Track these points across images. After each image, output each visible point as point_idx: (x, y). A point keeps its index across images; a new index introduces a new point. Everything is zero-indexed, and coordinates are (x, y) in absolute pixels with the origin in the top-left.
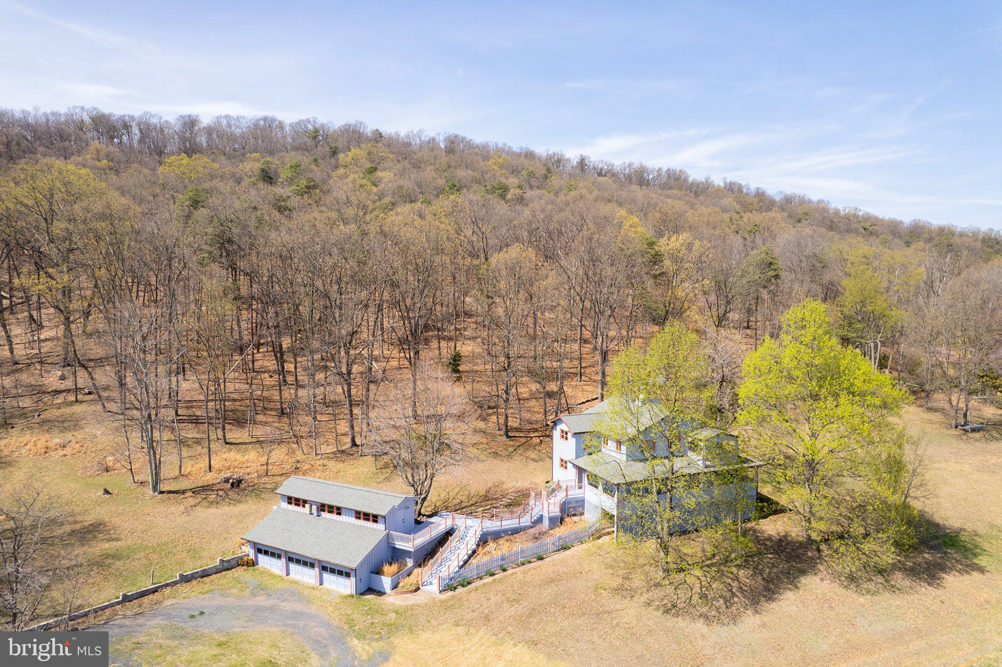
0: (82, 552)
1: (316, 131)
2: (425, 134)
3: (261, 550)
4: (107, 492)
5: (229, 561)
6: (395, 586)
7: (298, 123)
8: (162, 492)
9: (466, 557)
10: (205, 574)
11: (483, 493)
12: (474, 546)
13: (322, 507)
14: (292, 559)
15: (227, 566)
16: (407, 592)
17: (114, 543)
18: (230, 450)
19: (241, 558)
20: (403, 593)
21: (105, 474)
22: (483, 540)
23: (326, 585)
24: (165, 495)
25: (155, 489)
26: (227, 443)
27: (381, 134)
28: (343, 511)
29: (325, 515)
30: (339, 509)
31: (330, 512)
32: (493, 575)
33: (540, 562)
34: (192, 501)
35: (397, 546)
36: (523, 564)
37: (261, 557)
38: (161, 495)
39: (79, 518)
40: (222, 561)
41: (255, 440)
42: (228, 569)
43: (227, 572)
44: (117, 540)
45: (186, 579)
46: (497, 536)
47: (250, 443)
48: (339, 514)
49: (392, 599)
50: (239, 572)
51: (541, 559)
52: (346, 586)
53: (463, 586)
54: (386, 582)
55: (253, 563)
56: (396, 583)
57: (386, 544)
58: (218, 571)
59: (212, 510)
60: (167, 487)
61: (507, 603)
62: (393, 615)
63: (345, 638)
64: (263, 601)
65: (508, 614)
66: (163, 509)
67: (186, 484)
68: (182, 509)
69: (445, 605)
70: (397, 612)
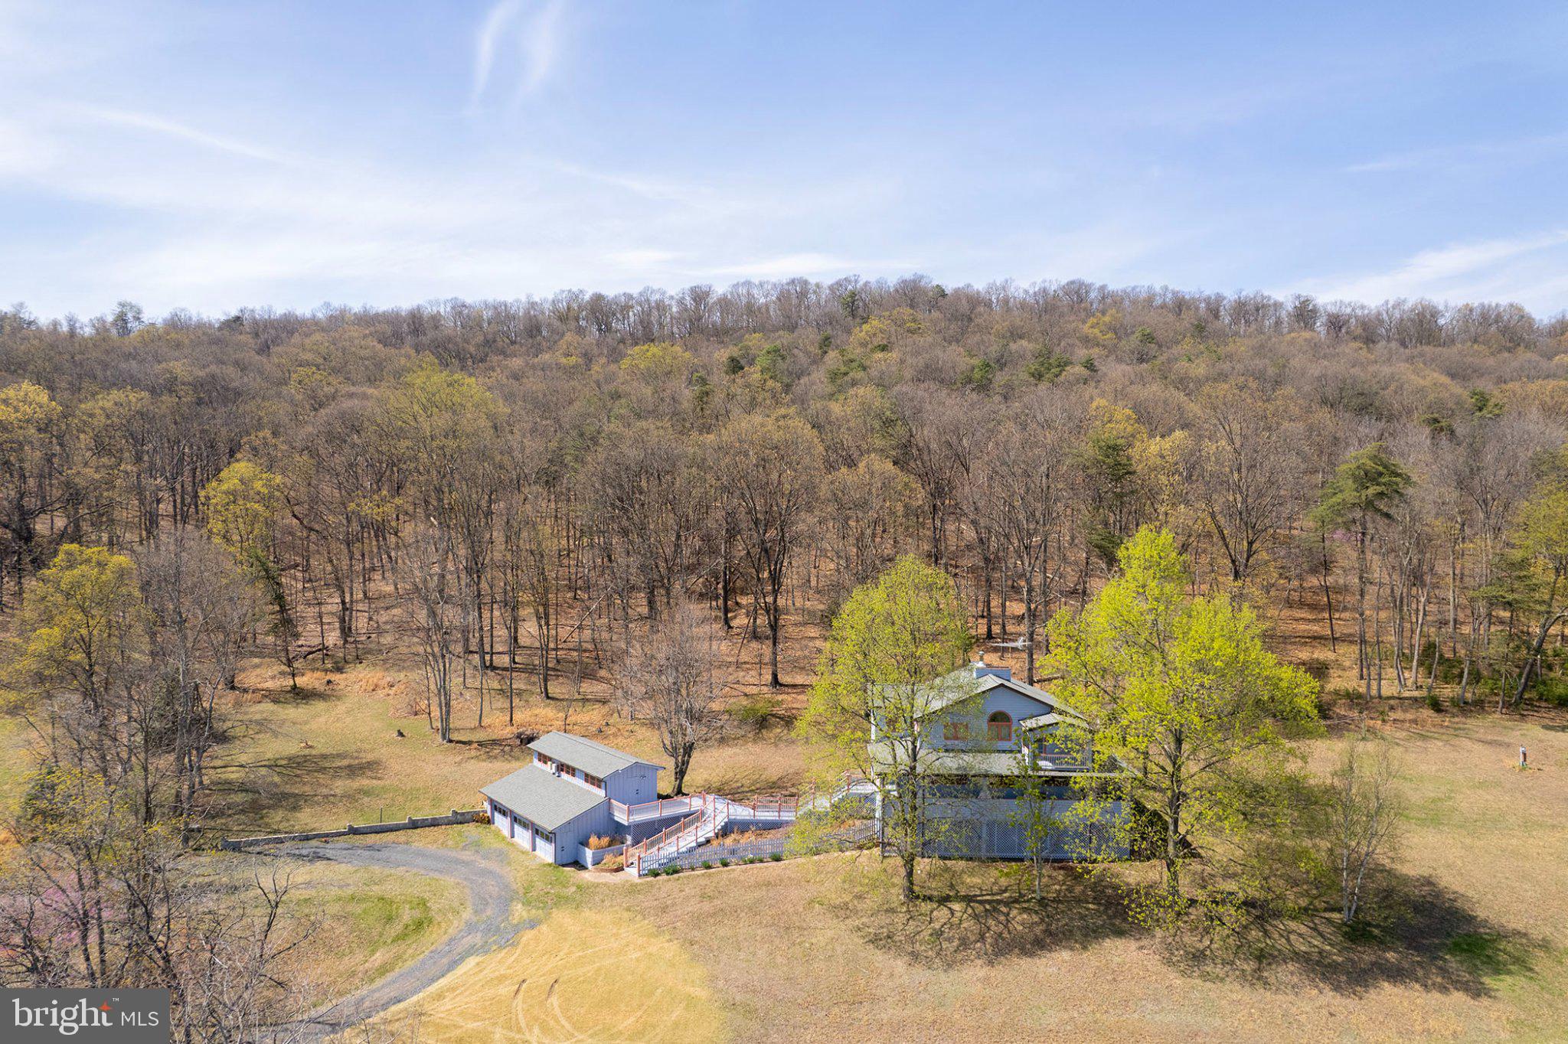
0: (340, 785)
1: (853, 294)
2: (1014, 284)
3: (496, 807)
4: (401, 734)
5: (463, 814)
6: (596, 863)
7: (839, 284)
8: (450, 741)
9: (694, 844)
10: (434, 823)
11: (775, 779)
12: (711, 834)
13: (562, 768)
14: (516, 819)
15: (460, 819)
16: (606, 871)
17: (374, 781)
18: (548, 705)
19: (477, 813)
20: (602, 870)
21: (412, 717)
22: (725, 831)
23: (538, 852)
24: (453, 743)
25: (444, 738)
26: (548, 697)
27: (943, 291)
28: (577, 773)
29: (565, 776)
30: (574, 770)
31: (568, 773)
32: (709, 867)
33: (774, 864)
34: (473, 753)
35: (616, 819)
36: (752, 862)
37: (498, 816)
38: (450, 744)
39: (361, 755)
40: (455, 812)
41: (581, 697)
42: (461, 823)
43: (459, 826)
44: (379, 779)
45: (414, 825)
46: (743, 827)
47: (576, 700)
48: (573, 775)
49: (588, 876)
50: (471, 829)
51: (777, 859)
52: (546, 852)
53: (668, 874)
54: (589, 854)
55: (489, 821)
56: (598, 860)
57: (606, 814)
58: (450, 822)
59: (484, 764)
60: (455, 737)
61: (698, 899)
62: (574, 889)
63: (511, 901)
64: (467, 855)
65: (690, 909)
66: (441, 757)
67: (481, 736)
68: (458, 759)
69: (632, 890)
70: (579, 887)
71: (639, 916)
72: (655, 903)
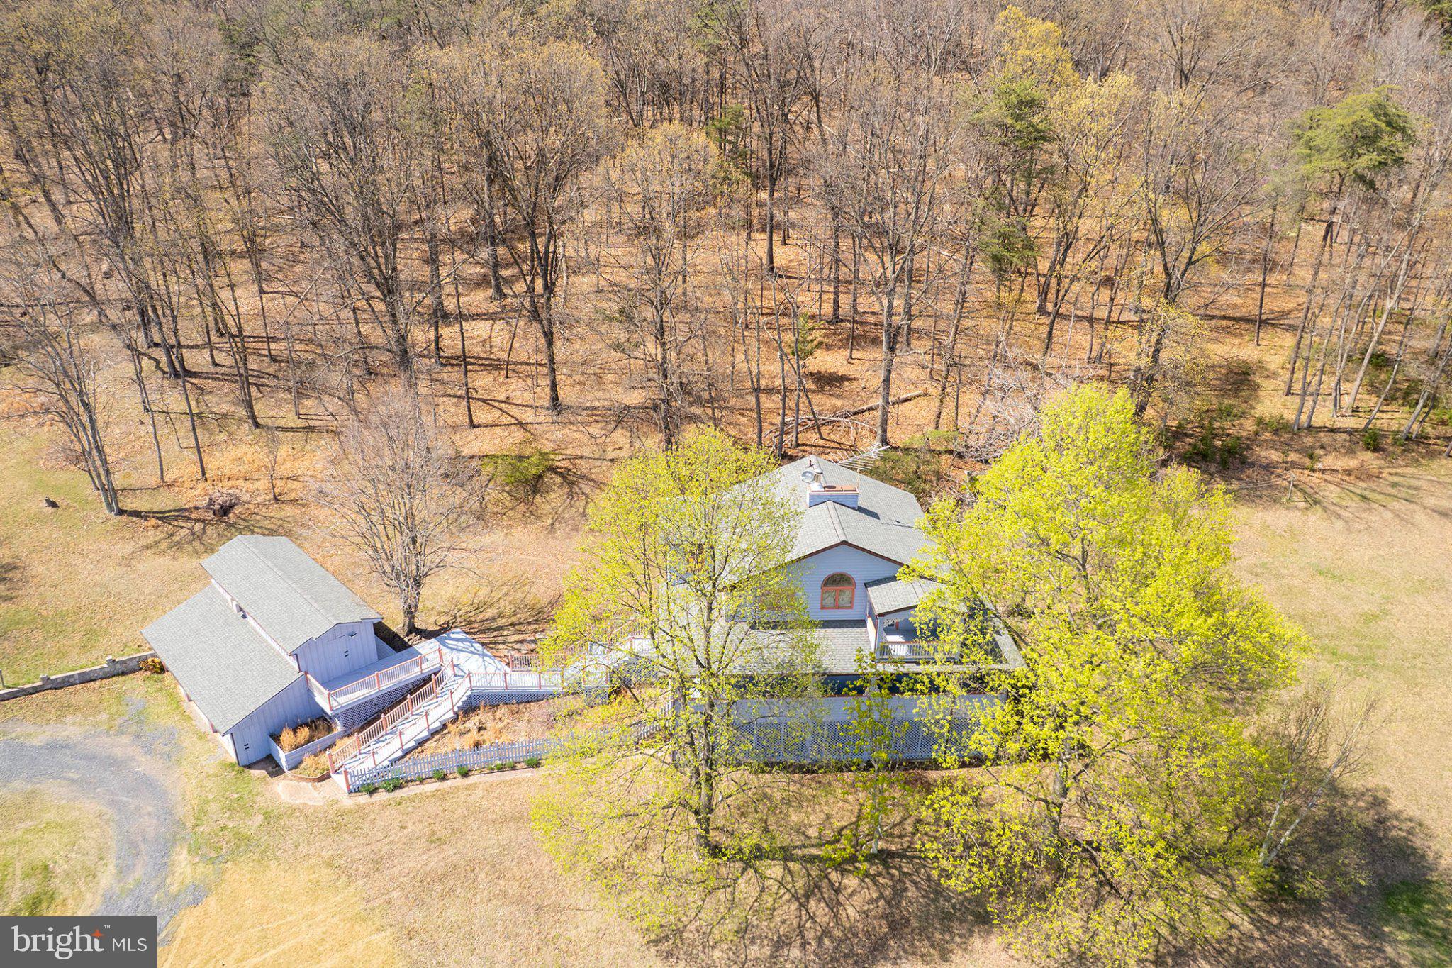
4: (54, 502)
5: (124, 662)
6: (293, 766)
8: (121, 512)
9: (425, 734)
10: (86, 679)
12: (449, 714)
15: (119, 669)
16: (307, 779)
18: (254, 440)
19: (145, 659)
20: (301, 779)
22: (468, 708)
24: (124, 517)
25: (110, 505)
26: (257, 426)
32: (443, 778)
33: (529, 772)
34: (151, 536)
36: (501, 769)
38: (119, 517)
41: (301, 423)
42: (123, 674)
43: (120, 679)
45: (53, 685)
46: (496, 702)
47: (293, 429)
49: (285, 785)
50: (135, 684)
53: (388, 789)
54: (282, 756)
55: (161, 668)
56: (297, 760)
57: (304, 691)
58: (106, 674)
59: (161, 560)
60: (129, 503)
61: (423, 845)
62: (259, 819)
63: (173, 845)
64: (122, 746)
65: (412, 864)
66: (105, 545)
67: (164, 501)
68: (128, 548)
69: (337, 822)
70: (267, 816)
71: (344, 879)
72: (367, 850)
